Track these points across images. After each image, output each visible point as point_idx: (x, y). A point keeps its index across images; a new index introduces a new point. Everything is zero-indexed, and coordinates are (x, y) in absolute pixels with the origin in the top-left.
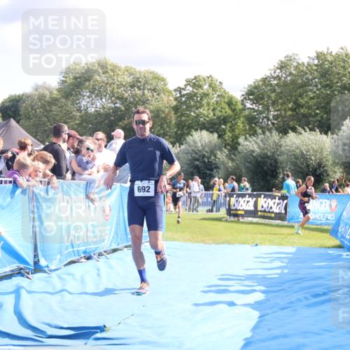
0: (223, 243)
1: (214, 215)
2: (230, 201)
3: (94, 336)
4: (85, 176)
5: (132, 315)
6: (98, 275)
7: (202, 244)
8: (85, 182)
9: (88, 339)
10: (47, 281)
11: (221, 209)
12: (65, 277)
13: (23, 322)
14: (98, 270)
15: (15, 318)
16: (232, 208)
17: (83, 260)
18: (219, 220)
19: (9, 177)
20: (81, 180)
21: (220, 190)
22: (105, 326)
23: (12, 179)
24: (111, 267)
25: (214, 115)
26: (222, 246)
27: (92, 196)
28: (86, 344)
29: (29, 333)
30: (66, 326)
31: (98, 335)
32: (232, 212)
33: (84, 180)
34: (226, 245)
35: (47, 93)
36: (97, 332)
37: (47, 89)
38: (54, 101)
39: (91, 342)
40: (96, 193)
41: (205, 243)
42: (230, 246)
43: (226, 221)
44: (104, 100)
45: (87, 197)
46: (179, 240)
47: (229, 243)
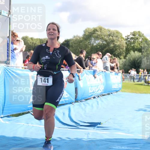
0: (143, 93)
1: (140, 83)
2: (146, 78)
3: (97, 126)
4: (93, 68)
5: (111, 119)
6: (98, 104)
7: (135, 94)
8: (93, 70)
9: (95, 127)
10: (79, 106)
11: (142, 81)
12: (86, 104)
13: (72, 120)
14: (98, 102)
15: (69, 119)
16: (147, 80)
17: (92, 98)
18: (142, 85)
19: (66, 68)
20: (91, 69)
21: (142, 74)
22: (101, 123)
23: (67, 69)
24: (102, 101)
25: (140, 46)
26: (143, 94)
27: (96, 76)
28: (94, 129)
29: (74, 124)
30: (87, 122)
31: (99, 126)
32: (147, 82)
33: (93, 69)
34: (144, 94)
35: (78, 38)
36: (98, 125)
37: (78, 37)
38: (81, 41)
39: (96, 128)
40: (97, 74)
41: (136, 93)
42: (146, 94)
43: (144, 85)
44: (99, 41)
45: (94, 76)
46: (127, 92)
47: (145, 93)
